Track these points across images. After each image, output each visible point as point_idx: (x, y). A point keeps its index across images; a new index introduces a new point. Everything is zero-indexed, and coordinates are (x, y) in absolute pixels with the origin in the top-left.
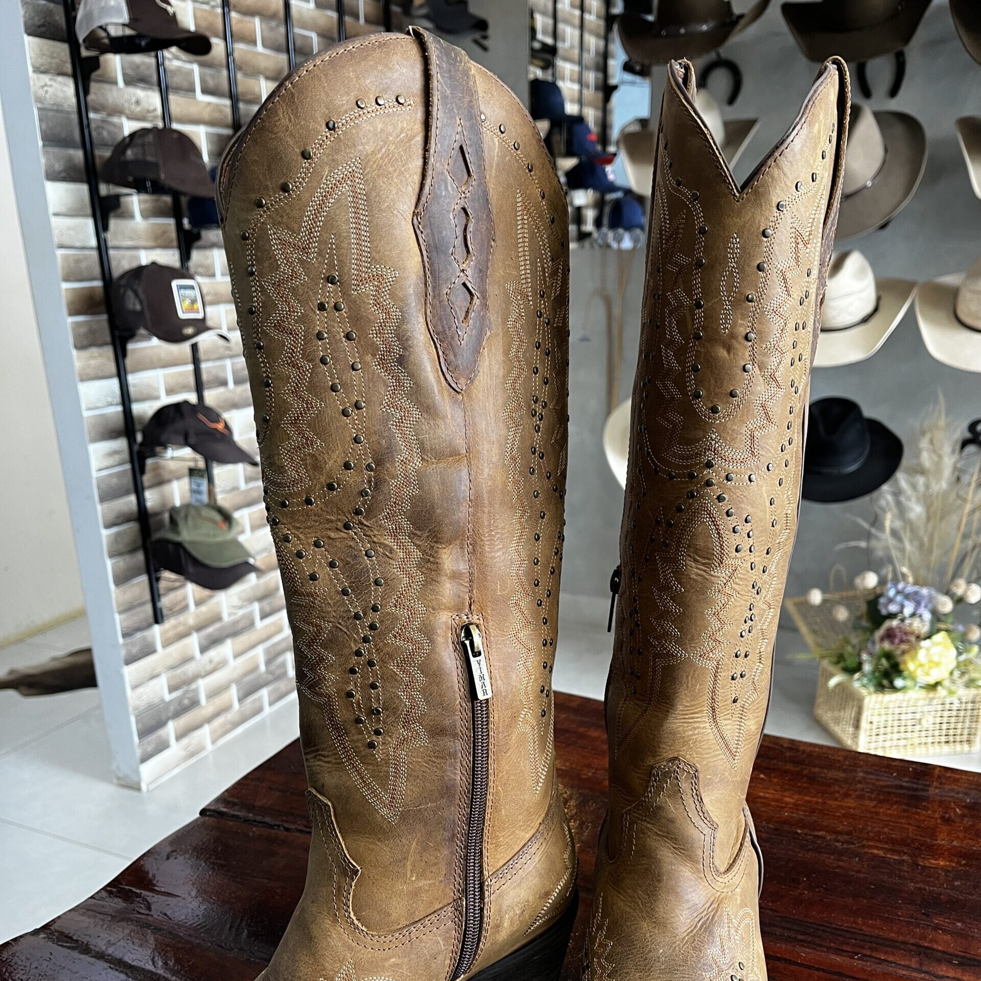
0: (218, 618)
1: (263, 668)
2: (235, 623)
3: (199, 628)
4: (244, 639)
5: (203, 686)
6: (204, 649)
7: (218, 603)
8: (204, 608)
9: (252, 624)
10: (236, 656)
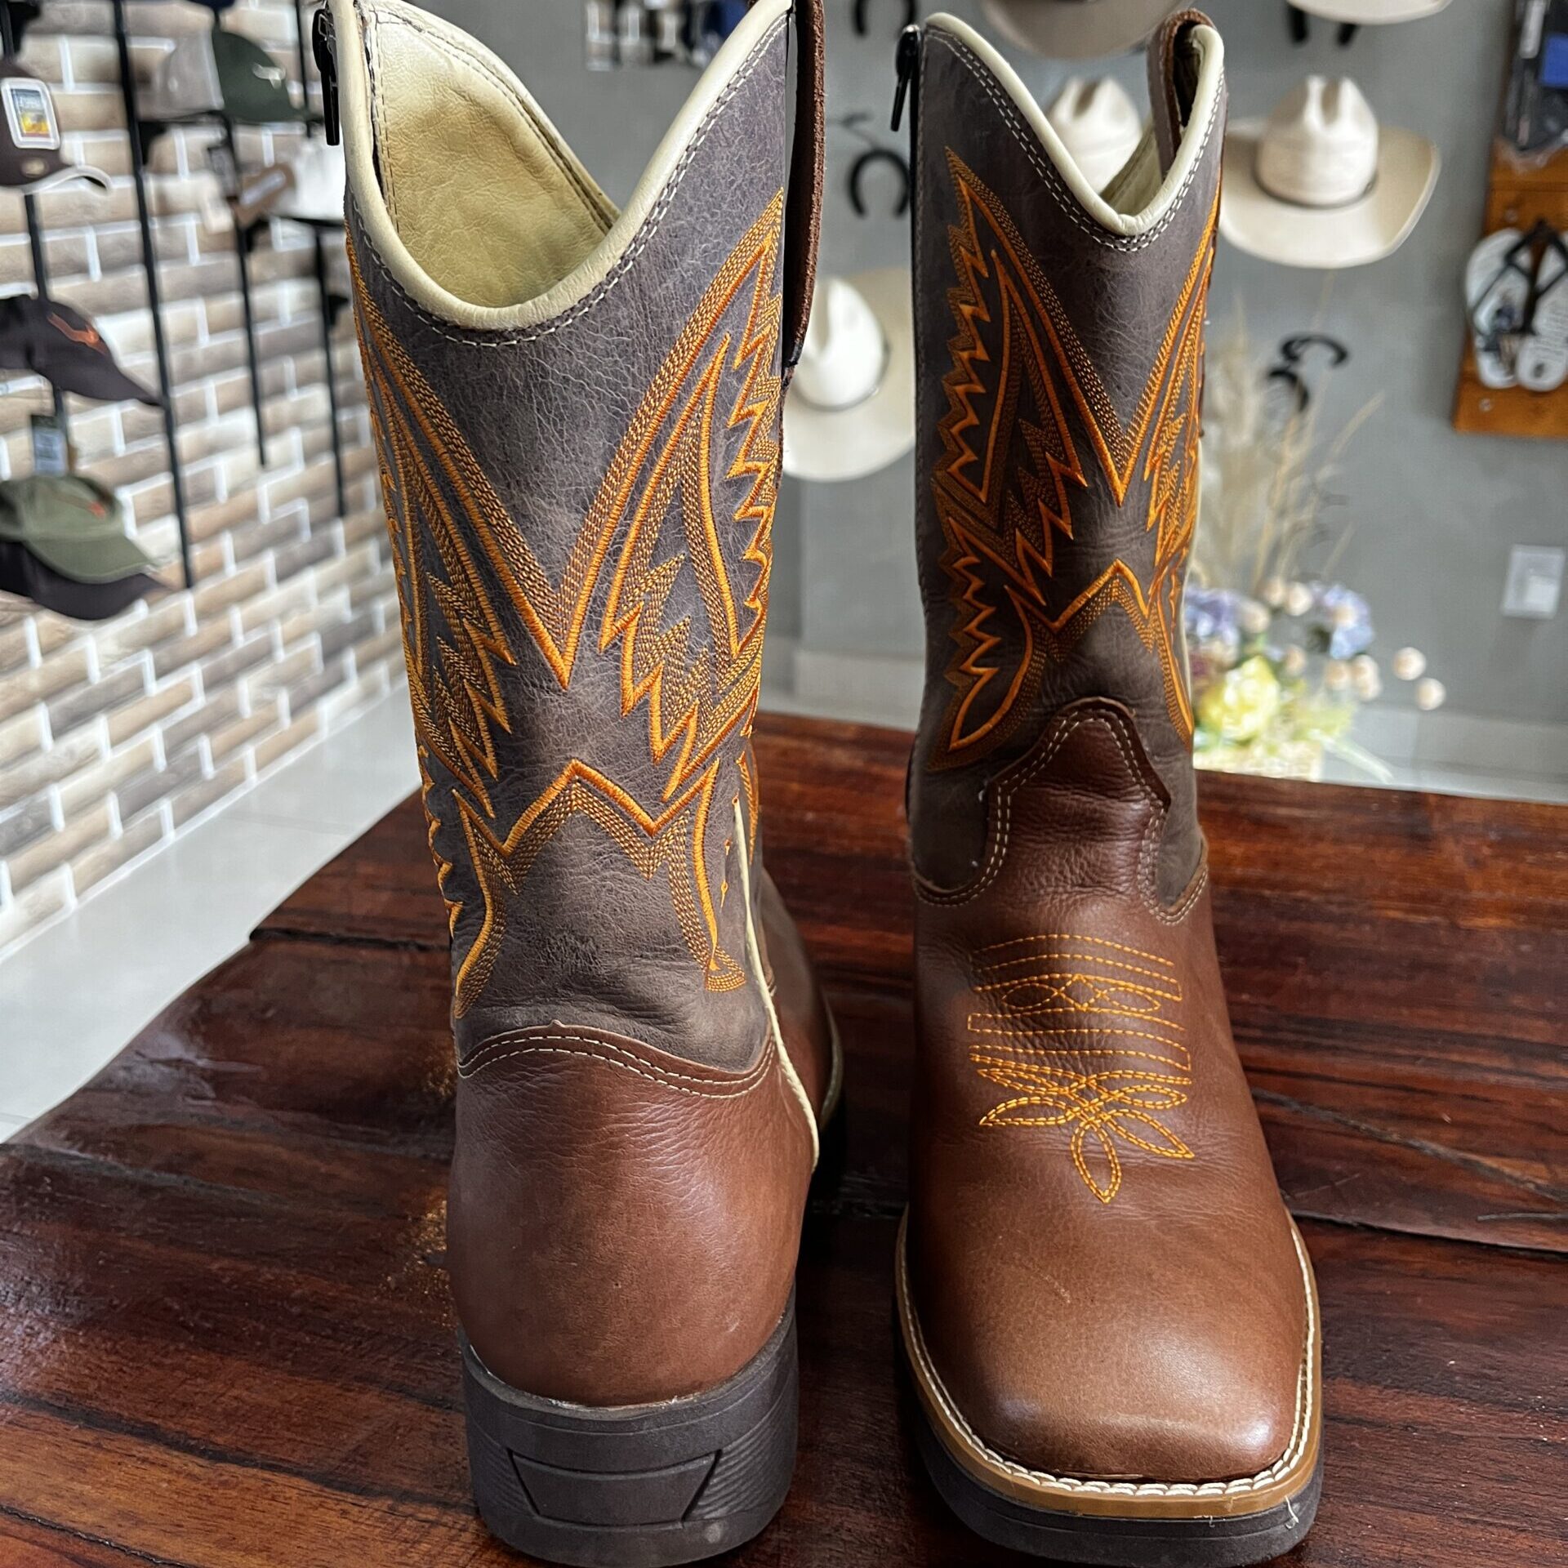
0: (81, 677)
1: (161, 763)
2: (110, 686)
3: (48, 695)
4: (129, 714)
5: (57, 796)
6: (58, 732)
7: (83, 652)
8: (57, 662)
9: (139, 688)
10: (116, 742)
